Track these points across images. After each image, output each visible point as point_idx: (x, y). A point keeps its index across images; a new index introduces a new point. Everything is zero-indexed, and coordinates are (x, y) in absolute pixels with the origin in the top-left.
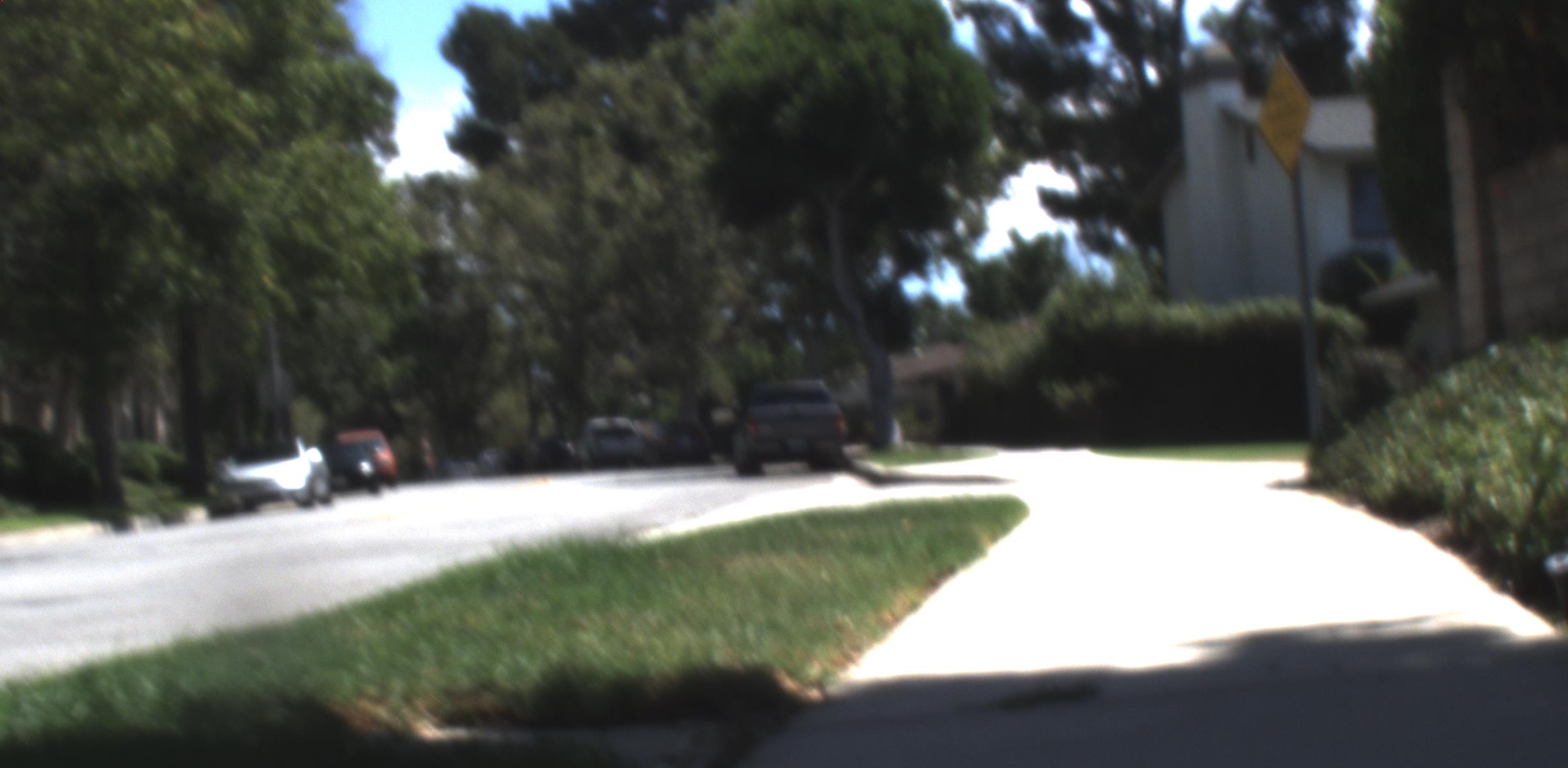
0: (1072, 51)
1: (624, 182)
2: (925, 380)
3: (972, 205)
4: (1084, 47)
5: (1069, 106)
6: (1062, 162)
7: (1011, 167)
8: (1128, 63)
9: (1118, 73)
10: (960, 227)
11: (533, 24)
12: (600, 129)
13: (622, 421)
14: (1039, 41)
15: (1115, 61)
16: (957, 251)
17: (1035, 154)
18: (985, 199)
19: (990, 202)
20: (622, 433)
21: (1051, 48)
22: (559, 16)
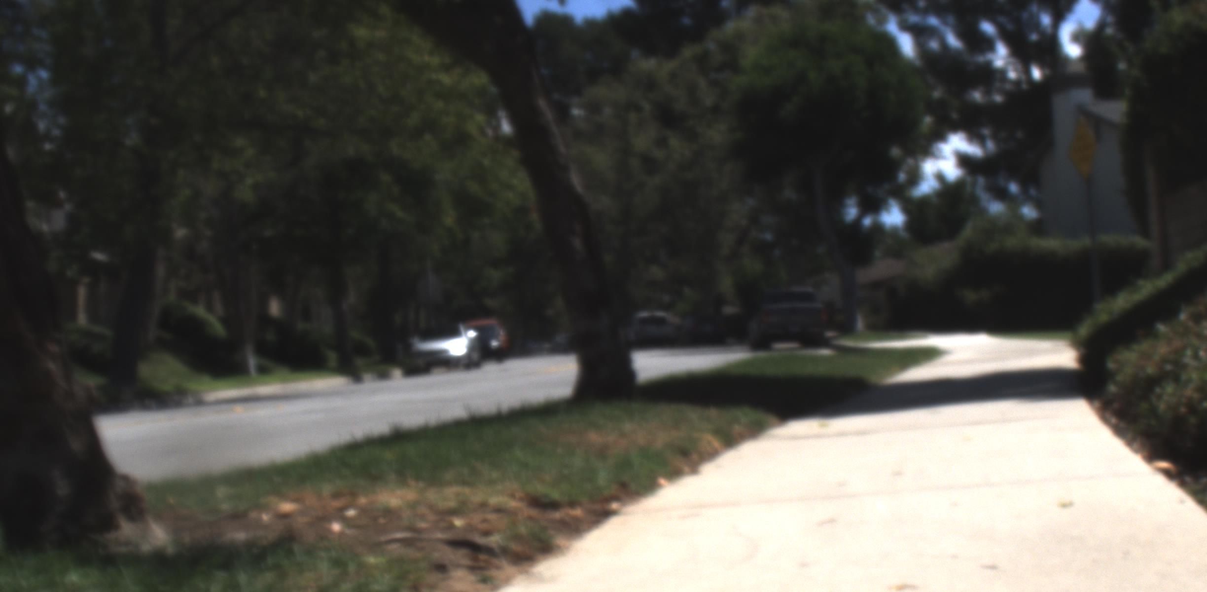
0: (981, 59)
1: (662, 142)
2: (876, 285)
3: (910, 161)
4: (990, 56)
5: (977, 96)
6: (974, 136)
7: (940, 136)
8: (1020, 67)
9: (1012, 75)
10: (902, 177)
11: (591, 24)
12: (647, 107)
13: (660, 314)
14: (958, 50)
15: (1011, 67)
16: (901, 194)
17: (955, 128)
18: (920, 157)
19: (923, 160)
20: (661, 322)
21: (966, 57)
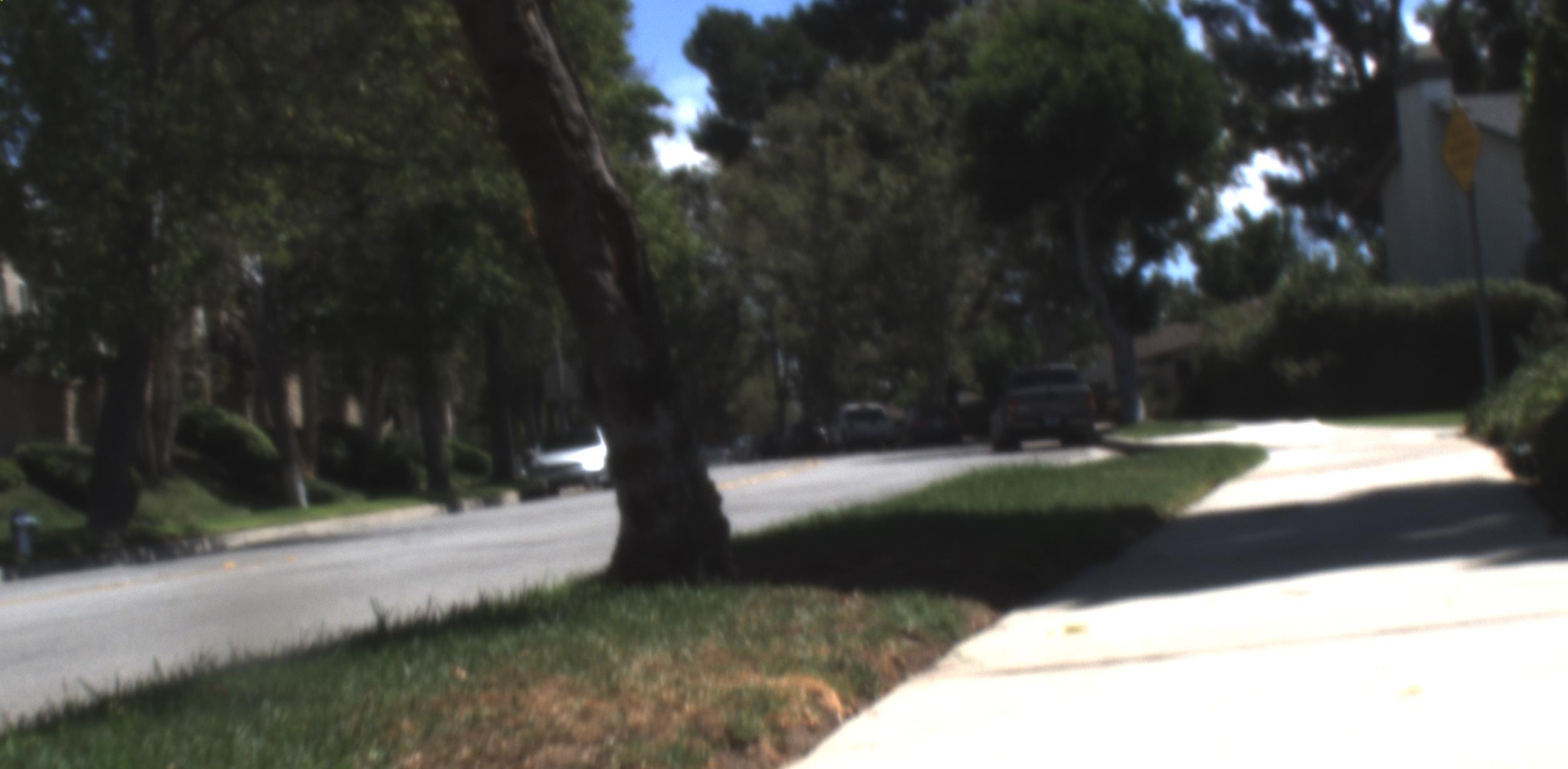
0: (1295, 48)
1: (870, 177)
2: (1161, 359)
3: (1203, 191)
4: (1307, 44)
5: (1292, 99)
6: (1287, 153)
7: (1242, 156)
8: (1349, 59)
9: (1338, 68)
10: (1192, 212)
11: (773, 24)
12: (849, 129)
13: (875, 406)
14: (1263, 39)
15: (1336, 58)
16: (1191, 235)
17: (1262, 144)
18: (1215, 185)
19: (1221, 190)
20: (875, 416)
21: (1276, 46)
22: (800, 16)
